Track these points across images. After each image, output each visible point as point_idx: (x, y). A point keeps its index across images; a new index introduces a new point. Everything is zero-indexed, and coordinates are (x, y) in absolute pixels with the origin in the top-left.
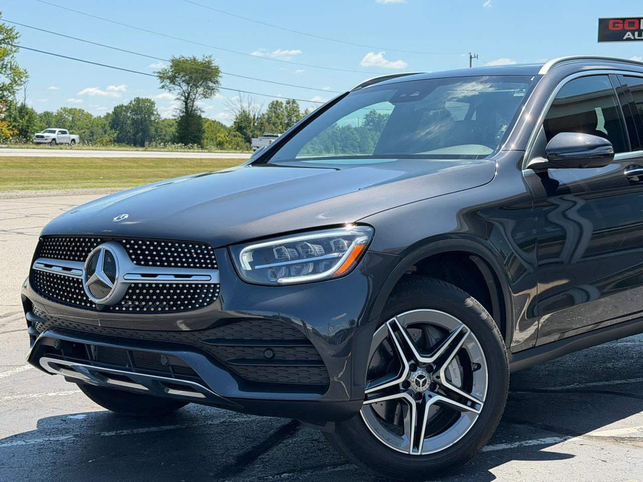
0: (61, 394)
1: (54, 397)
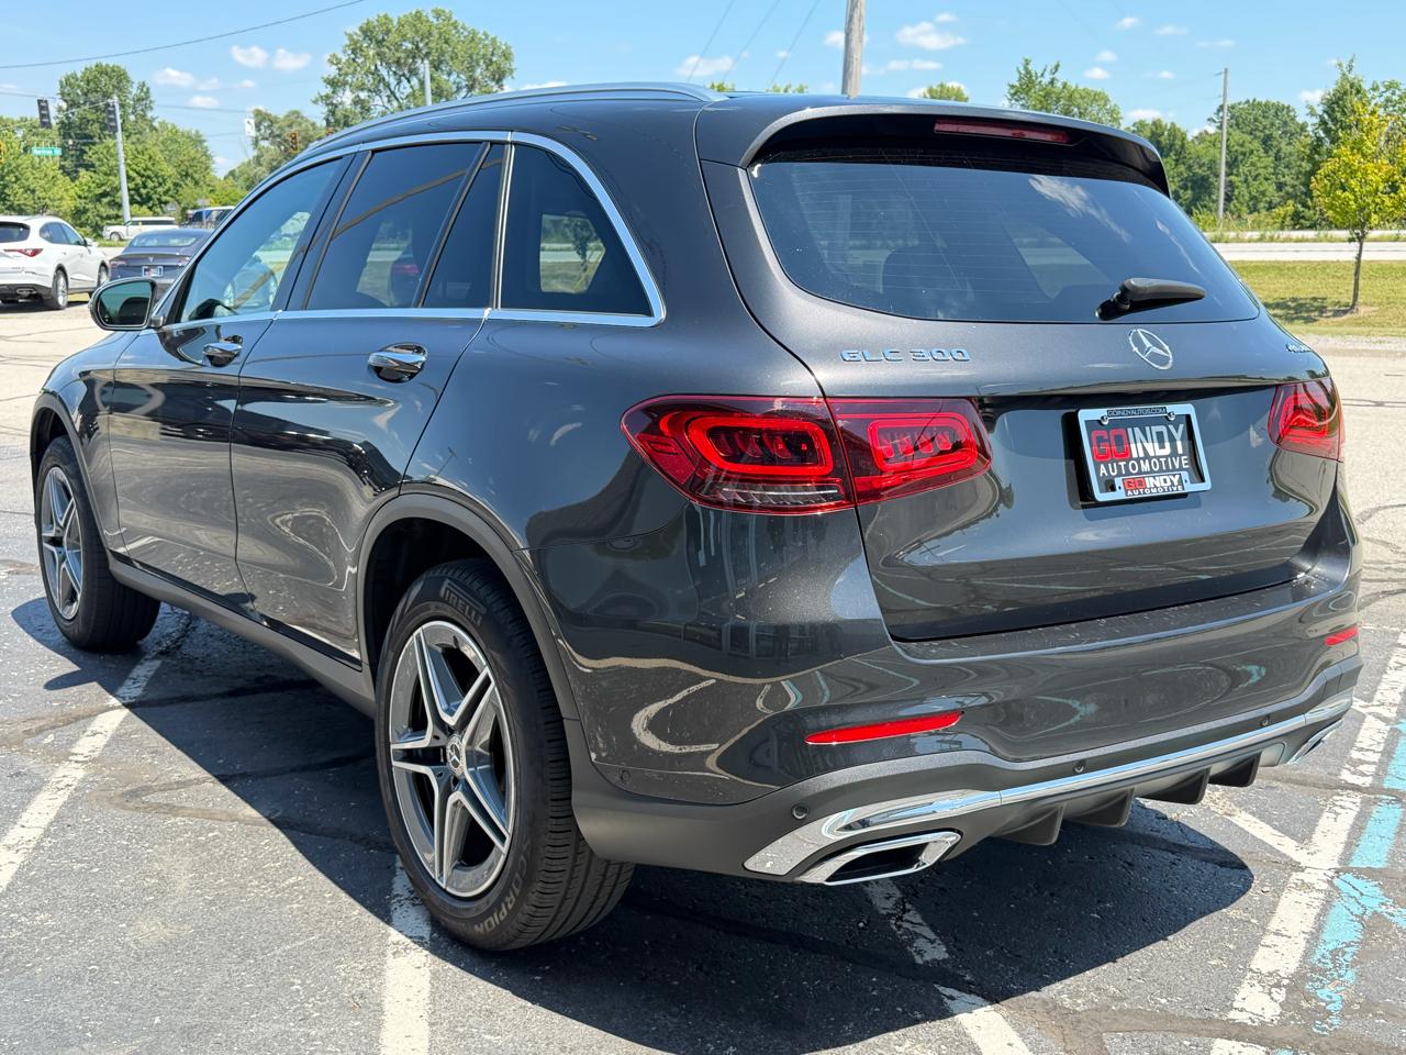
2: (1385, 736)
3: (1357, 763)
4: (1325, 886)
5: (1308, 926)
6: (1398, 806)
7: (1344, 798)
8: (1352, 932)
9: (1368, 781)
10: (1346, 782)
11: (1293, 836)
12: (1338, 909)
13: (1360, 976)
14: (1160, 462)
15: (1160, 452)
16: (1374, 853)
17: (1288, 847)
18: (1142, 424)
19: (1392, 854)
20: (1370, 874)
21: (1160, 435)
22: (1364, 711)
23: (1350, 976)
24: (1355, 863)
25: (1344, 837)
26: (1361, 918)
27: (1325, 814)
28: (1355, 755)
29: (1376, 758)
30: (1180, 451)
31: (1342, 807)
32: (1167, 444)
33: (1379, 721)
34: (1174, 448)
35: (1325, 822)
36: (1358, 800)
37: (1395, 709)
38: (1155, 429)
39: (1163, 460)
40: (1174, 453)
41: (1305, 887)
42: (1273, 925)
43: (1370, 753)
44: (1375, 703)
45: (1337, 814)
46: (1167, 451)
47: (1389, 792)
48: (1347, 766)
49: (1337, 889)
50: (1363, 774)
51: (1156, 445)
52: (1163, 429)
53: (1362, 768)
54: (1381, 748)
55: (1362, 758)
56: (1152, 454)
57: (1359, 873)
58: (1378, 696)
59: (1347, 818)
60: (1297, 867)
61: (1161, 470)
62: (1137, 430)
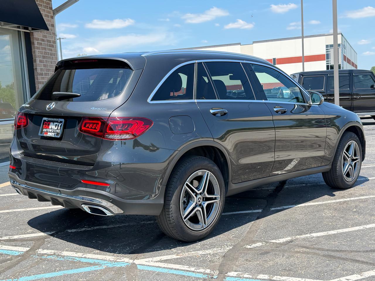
14: (54, 130)
15: (55, 128)
18: (53, 122)
21: (56, 125)
30: (59, 129)
32: (57, 127)
34: (58, 128)
38: (56, 123)
39: (55, 130)
40: (58, 129)
46: (56, 128)
51: (55, 126)
52: (57, 123)
56: (53, 128)
61: (54, 132)
62: (52, 123)
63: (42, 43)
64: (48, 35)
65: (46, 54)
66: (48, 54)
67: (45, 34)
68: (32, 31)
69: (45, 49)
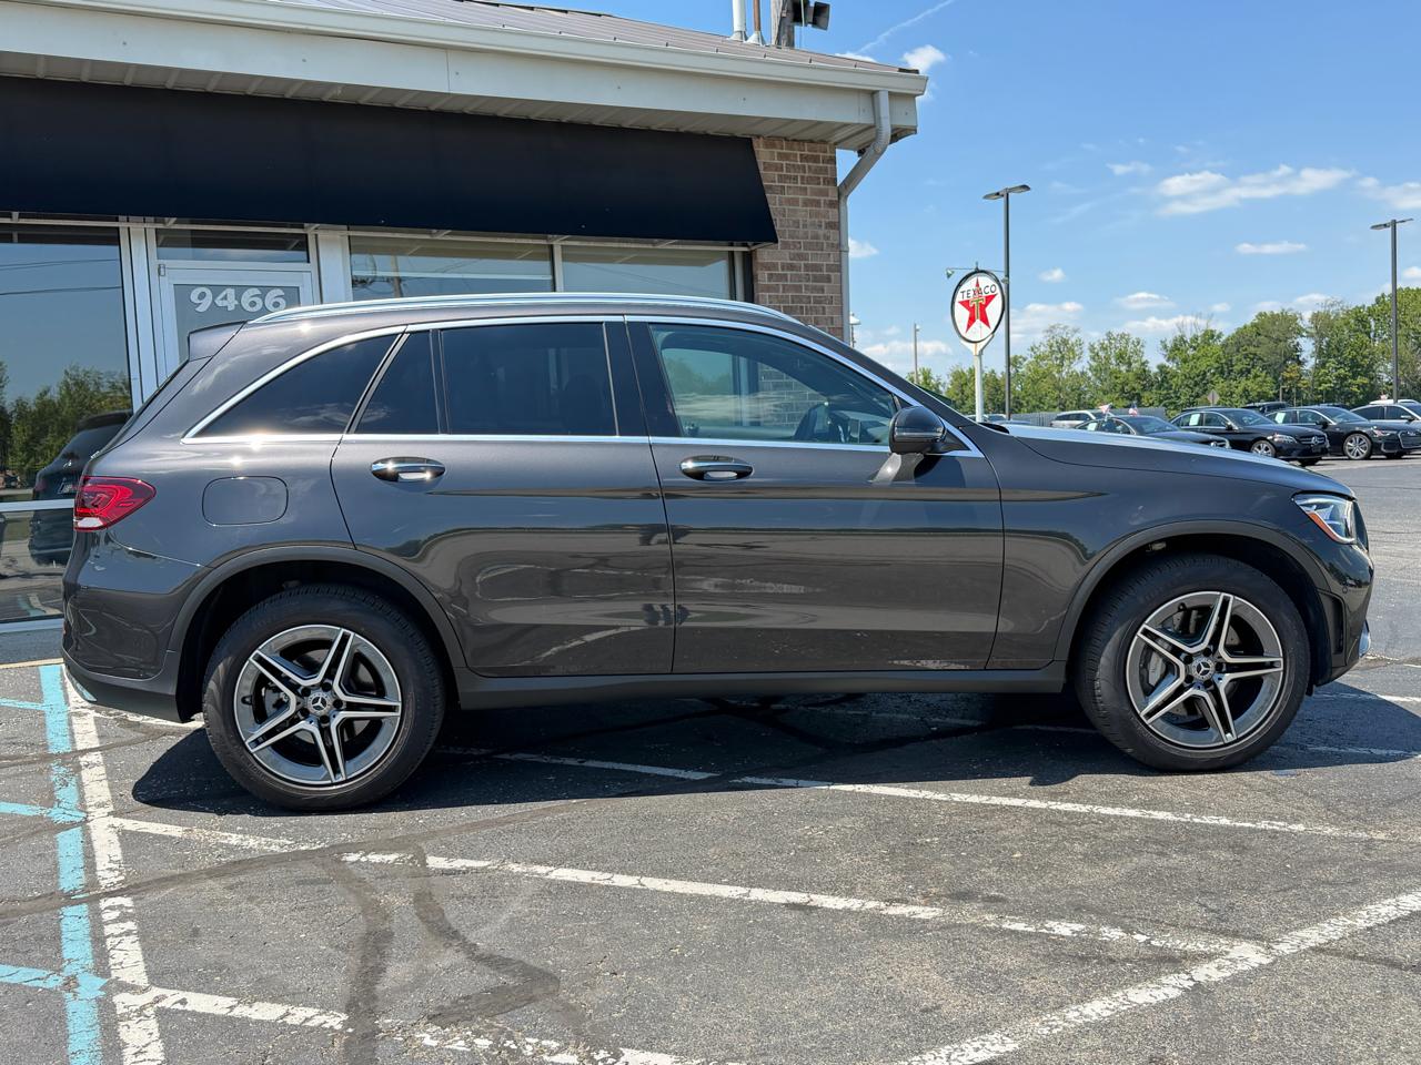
0: (1282, 824)
1: (1296, 820)
2: (111, 961)
3: (121, 919)
4: (90, 810)
5: (87, 790)
6: (66, 891)
7: (115, 881)
8: (61, 794)
9: (104, 904)
10: (122, 896)
11: (132, 833)
12: (74, 800)
13: (49, 779)
16: (69, 843)
17: (129, 825)
19: (55, 846)
20: (65, 827)
22: (156, 991)
23: (53, 778)
24: (77, 831)
25: (96, 845)
26: (59, 802)
27: (120, 857)
28: (130, 925)
29: (108, 930)
31: (111, 869)
33: (129, 981)
35: (117, 853)
36: (103, 883)
37: (120, 1010)
41: (101, 805)
42: (105, 783)
43: (117, 932)
44: (150, 1011)
45: (111, 861)
47: (79, 902)
48: (130, 911)
49: (82, 811)
50: (111, 908)
53: (116, 914)
54: (109, 941)
55: (122, 925)
57: (73, 825)
58: (153, 1025)
59: (102, 863)
60: (114, 814)
63: (786, 275)
64: (810, 252)
65: (801, 301)
66: (804, 300)
67: (802, 251)
68: (753, 248)
69: (798, 289)
